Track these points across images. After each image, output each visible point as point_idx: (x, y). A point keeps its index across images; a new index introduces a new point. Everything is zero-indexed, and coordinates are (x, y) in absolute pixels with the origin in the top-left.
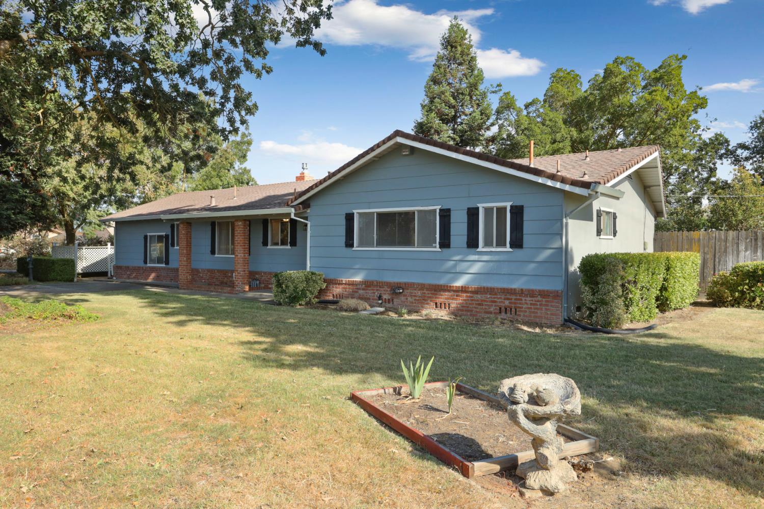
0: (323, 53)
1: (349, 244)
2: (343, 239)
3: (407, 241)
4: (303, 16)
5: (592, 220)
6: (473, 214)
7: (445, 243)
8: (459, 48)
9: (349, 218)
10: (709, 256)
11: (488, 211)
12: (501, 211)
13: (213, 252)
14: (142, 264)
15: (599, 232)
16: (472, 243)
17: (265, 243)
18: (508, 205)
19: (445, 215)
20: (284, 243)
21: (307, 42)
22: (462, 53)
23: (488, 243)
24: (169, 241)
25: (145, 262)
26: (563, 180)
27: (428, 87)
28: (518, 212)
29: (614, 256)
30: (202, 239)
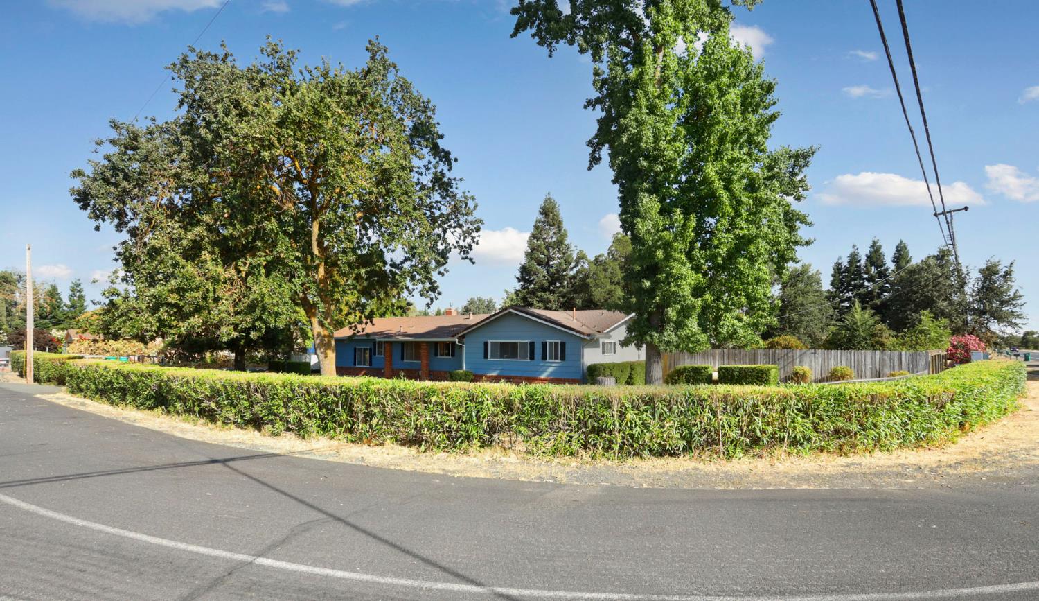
0: (474, 263)
1: (486, 357)
2: (483, 355)
3: (514, 356)
4: (465, 244)
5: (599, 347)
6: (544, 344)
7: (532, 358)
8: (551, 215)
9: (486, 344)
10: (672, 362)
11: (551, 344)
12: (556, 344)
13: (402, 359)
14: (352, 366)
15: (603, 352)
16: (544, 358)
17: (436, 355)
18: (559, 341)
19: (532, 344)
20: (448, 355)
21: (466, 258)
22: (553, 219)
23: (551, 358)
24: (373, 352)
25: (355, 364)
26: (583, 334)
27: (530, 241)
28: (563, 344)
29: (602, 365)
30: (397, 353)
